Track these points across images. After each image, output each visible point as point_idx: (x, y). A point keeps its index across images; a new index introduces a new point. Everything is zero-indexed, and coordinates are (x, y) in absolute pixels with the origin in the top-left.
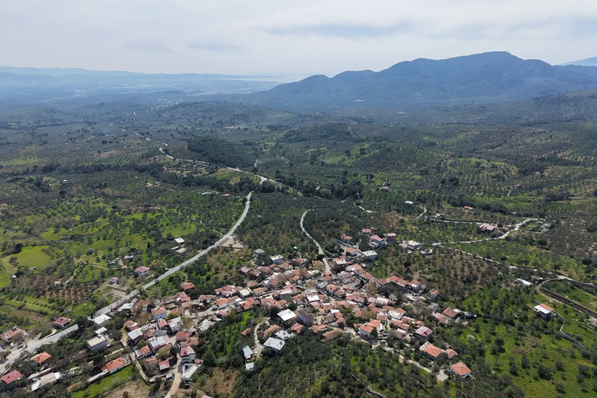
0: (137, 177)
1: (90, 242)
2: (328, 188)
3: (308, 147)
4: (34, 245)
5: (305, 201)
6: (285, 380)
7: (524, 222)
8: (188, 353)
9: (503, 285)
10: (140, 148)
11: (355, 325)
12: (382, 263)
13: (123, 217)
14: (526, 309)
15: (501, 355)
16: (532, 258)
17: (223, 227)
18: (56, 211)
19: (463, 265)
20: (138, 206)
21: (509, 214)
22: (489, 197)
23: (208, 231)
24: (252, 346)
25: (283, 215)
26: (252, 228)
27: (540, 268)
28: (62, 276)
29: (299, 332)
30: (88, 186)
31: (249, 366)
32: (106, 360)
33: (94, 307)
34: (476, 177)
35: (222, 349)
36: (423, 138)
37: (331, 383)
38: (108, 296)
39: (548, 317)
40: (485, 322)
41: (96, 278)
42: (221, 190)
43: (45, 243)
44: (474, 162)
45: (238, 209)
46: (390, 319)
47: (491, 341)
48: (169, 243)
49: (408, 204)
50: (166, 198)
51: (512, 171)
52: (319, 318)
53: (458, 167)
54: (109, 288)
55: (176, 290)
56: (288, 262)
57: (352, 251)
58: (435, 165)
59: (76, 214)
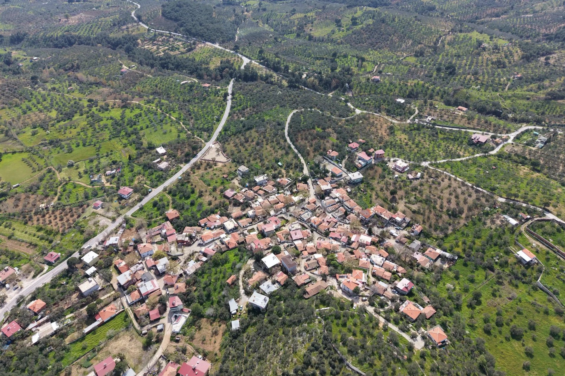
1: (70, 151)
2: (316, 77)
3: (294, 12)
4: (14, 153)
5: (290, 96)
6: (269, 346)
7: (520, 131)
8: (176, 305)
9: (488, 222)
10: (111, 10)
11: (337, 275)
12: (367, 186)
13: (101, 115)
14: (507, 253)
15: (478, 308)
17: (205, 131)
18: (30, 104)
19: (450, 194)
20: (115, 99)
21: (504, 117)
22: (485, 91)
23: (188, 138)
24: (237, 297)
25: (266, 118)
26: (235, 135)
27: (530, 203)
28: (47, 196)
29: (282, 283)
30: (60, 67)
32: (98, 307)
33: (82, 237)
34: (475, 60)
35: (208, 298)
37: (312, 354)
38: (94, 224)
39: (529, 265)
40: (465, 265)
41: (80, 199)
42: (200, 77)
43: (24, 150)
44: (475, 40)
45: (220, 106)
46: (372, 263)
47: (468, 290)
48: (150, 153)
49: (400, 102)
50: (143, 87)
51: (516, 54)
52: (303, 263)
53: (456, 46)
54: (95, 214)
55: (161, 217)
56: (272, 182)
57: (338, 172)
58: (432, 44)
59: (52, 108)
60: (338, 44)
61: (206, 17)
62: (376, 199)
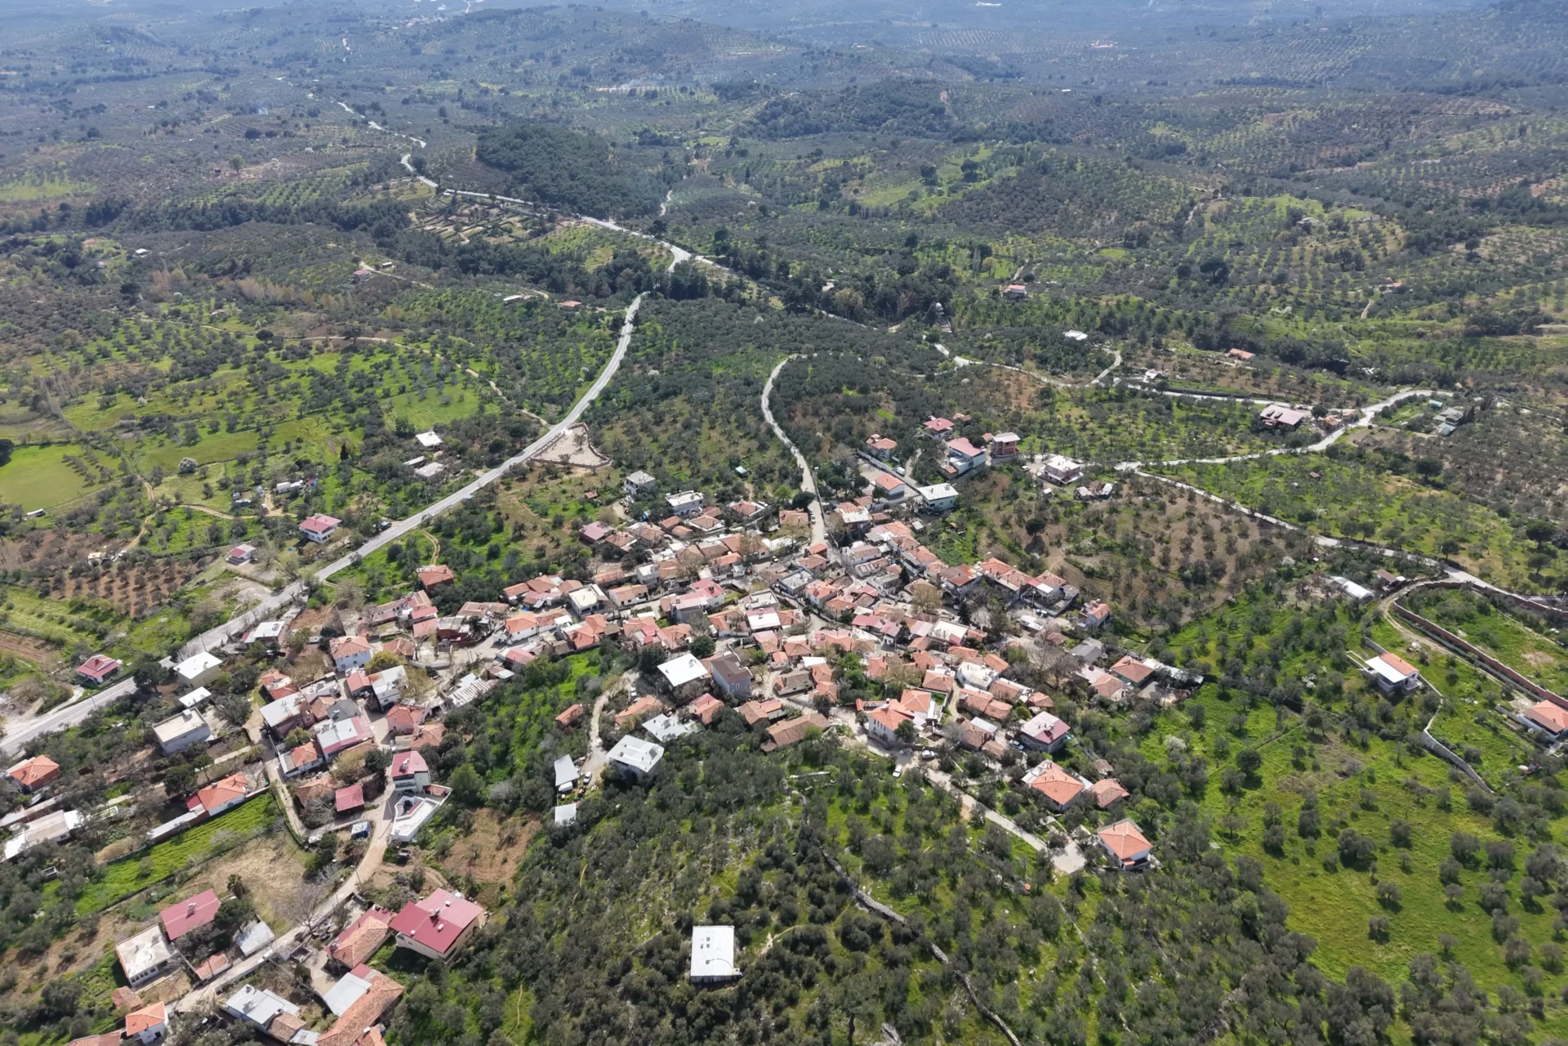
0: (332, 245)
1: (192, 439)
2: (856, 288)
3: (817, 156)
4: (46, 444)
5: (785, 326)
6: (649, 860)
7: (1391, 401)
8: (410, 771)
9: (1291, 595)
10: (351, 152)
11: (860, 704)
12: (969, 519)
13: (287, 366)
14: (1342, 665)
15: (1250, 794)
16: (1390, 516)
17: (553, 401)
18: (109, 345)
19: (1191, 531)
20: (329, 333)
21: (1353, 374)
22: (1306, 320)
23: (508, 414)
24: (579, 754)
25: (717, 371)
26: (630, 408)
27: (1405, 549)
28: (110, 536)
29: (707, 719)
30: (201, 268)
31: (564, 814)
32: (201, 780)
33: (187, 626)
34: (1282, 255)
35: (502, 759)
36: (1153, 131)
37: (765, 874)
38: (224, 597)
39: (1399, 692)
40: (1224, 697)
41: (197, 544)
42: (557, 288)
43: (73, 439)
44: (1284, 210)
45: (598, 348)
46: (960, 683)
47: (1228, 753)
48: (400, 446)
49: (1073, 339)
50: (407, 310)
51: (1390, 239)
52: (771, 679)
53: (1234, 225)
54: (230, 574)
55: (405, 583)
56: (716, 511)
57: (891, 484)
58: (1170, 219)
59: (163, 353)
60: (924, 221)
61: (588, 161)
62: (990, 545)
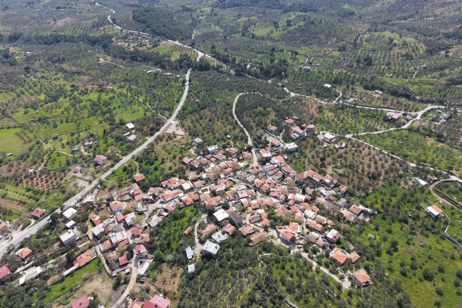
0: (90, 51)
1: (55, 126)
2: (258, 67)
3: (239, 16)
4: (9, 128)
5: (237, 82)
6: (219, 286)
7: (426, 110)
8: (141, 252)
9: (402, 183)
10: (91, 15)
11: (277, 227)
12: (301, 155)
13: (81, 98)
14: (419, 208)
15: (395, 254)
16: (431, 155)
17: (167, 110)
18: (23, 89)
19: (370, 160)
20: (93, 85)
21: (413, 99)
22: (397, 78)
23: (153, 116)
25: (217, 100)
26: (191, 113)
27: (436, 168)
28: (35, 163)
30: (49, 59)
32: (76, 254)
33: (64, 196)
35: (169, 246)
36: (344, 7)
37: (256, 292)
38: (74, 186)
39: (437, 218)
41: (62, 165)
42: (163, 67)
43: (17, 126)
44: (388, 38)
45: (179, 90)
46: (306, 217)
47: (387, 239)
48: (121, 128)
49: (327, 87)
50: (117, 76)
51: (421, 49)
52: (248, 217)
53: (372, 43)
54: (74, 177)
55: (130, 180)
56: (222, 151)
57: (276, 143)
58: (352, 41)
59: (41, 92)
60: (276, 41)
61: (168, 20)
62: (309, 164)
